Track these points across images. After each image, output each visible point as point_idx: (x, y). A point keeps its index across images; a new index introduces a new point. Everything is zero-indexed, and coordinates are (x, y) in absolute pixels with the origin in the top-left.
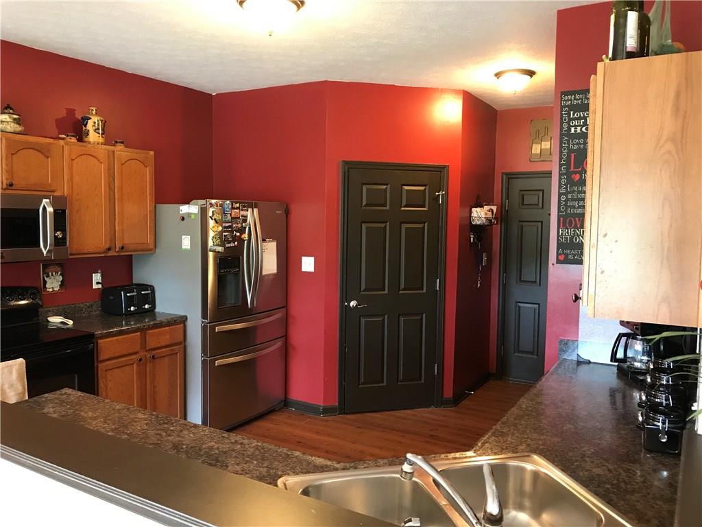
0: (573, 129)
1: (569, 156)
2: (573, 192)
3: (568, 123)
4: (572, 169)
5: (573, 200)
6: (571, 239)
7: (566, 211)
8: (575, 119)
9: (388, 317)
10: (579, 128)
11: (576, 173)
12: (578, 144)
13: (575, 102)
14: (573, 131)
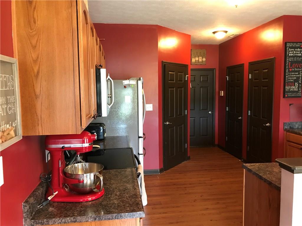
0: (290, 54)
1: (289, 63)
2: (290, 75)
3: (289, 52)
4: (289, 67)
5: (290, 77)
6: (289, 90)
7: (288, 80)
8: (291, 51)
9: (175, 127)
10: (291, 54)
11: (291, 68)
12: (291, 59)
13: (290, 46)
14: (290, 55)
